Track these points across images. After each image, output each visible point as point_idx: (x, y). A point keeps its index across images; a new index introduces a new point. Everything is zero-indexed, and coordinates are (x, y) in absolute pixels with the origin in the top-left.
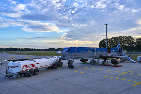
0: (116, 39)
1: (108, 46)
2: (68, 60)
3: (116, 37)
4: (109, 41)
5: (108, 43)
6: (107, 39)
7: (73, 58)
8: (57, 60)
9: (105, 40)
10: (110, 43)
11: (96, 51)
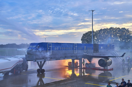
0: (105, 31)
1: (94, 41)
2: (36, 61)
3: (106, 29)
4: (96, 34)
5: (94, 37)
6: (93, 31)
7: (43, 59)
8: (20, 61)
9: (90, 32)
10: (97, 36)
11: (78, 48)
